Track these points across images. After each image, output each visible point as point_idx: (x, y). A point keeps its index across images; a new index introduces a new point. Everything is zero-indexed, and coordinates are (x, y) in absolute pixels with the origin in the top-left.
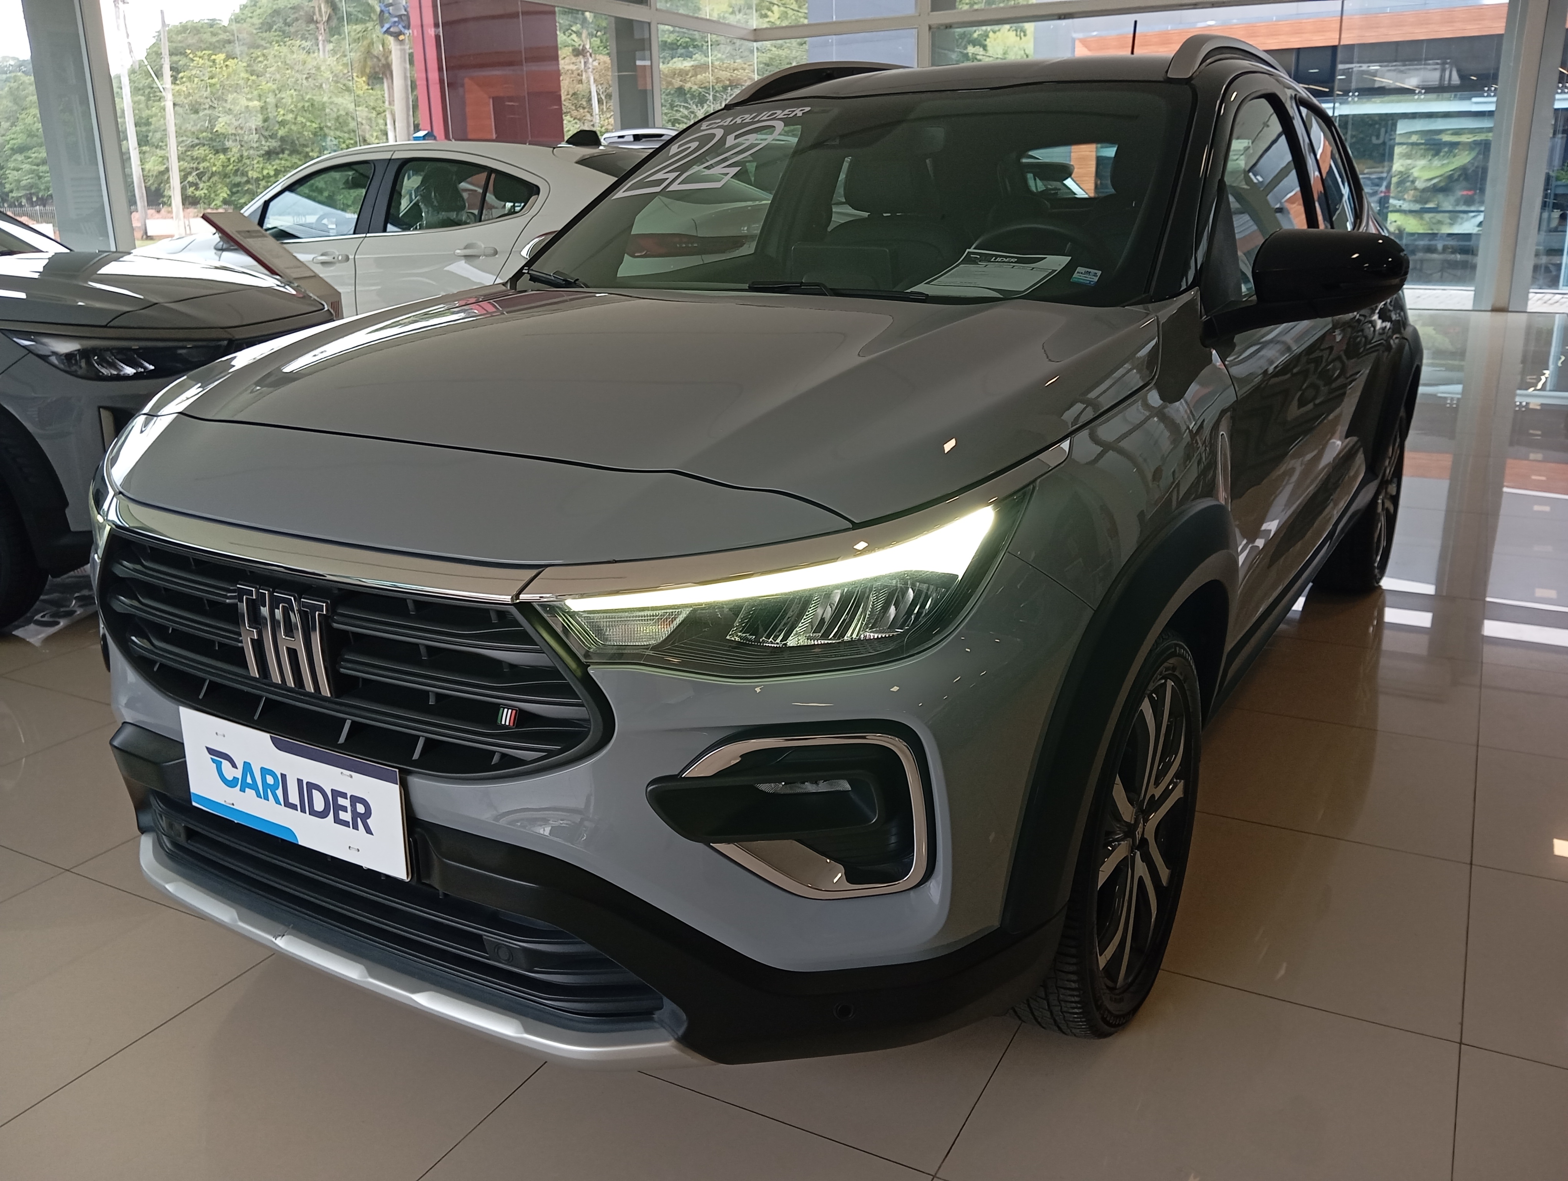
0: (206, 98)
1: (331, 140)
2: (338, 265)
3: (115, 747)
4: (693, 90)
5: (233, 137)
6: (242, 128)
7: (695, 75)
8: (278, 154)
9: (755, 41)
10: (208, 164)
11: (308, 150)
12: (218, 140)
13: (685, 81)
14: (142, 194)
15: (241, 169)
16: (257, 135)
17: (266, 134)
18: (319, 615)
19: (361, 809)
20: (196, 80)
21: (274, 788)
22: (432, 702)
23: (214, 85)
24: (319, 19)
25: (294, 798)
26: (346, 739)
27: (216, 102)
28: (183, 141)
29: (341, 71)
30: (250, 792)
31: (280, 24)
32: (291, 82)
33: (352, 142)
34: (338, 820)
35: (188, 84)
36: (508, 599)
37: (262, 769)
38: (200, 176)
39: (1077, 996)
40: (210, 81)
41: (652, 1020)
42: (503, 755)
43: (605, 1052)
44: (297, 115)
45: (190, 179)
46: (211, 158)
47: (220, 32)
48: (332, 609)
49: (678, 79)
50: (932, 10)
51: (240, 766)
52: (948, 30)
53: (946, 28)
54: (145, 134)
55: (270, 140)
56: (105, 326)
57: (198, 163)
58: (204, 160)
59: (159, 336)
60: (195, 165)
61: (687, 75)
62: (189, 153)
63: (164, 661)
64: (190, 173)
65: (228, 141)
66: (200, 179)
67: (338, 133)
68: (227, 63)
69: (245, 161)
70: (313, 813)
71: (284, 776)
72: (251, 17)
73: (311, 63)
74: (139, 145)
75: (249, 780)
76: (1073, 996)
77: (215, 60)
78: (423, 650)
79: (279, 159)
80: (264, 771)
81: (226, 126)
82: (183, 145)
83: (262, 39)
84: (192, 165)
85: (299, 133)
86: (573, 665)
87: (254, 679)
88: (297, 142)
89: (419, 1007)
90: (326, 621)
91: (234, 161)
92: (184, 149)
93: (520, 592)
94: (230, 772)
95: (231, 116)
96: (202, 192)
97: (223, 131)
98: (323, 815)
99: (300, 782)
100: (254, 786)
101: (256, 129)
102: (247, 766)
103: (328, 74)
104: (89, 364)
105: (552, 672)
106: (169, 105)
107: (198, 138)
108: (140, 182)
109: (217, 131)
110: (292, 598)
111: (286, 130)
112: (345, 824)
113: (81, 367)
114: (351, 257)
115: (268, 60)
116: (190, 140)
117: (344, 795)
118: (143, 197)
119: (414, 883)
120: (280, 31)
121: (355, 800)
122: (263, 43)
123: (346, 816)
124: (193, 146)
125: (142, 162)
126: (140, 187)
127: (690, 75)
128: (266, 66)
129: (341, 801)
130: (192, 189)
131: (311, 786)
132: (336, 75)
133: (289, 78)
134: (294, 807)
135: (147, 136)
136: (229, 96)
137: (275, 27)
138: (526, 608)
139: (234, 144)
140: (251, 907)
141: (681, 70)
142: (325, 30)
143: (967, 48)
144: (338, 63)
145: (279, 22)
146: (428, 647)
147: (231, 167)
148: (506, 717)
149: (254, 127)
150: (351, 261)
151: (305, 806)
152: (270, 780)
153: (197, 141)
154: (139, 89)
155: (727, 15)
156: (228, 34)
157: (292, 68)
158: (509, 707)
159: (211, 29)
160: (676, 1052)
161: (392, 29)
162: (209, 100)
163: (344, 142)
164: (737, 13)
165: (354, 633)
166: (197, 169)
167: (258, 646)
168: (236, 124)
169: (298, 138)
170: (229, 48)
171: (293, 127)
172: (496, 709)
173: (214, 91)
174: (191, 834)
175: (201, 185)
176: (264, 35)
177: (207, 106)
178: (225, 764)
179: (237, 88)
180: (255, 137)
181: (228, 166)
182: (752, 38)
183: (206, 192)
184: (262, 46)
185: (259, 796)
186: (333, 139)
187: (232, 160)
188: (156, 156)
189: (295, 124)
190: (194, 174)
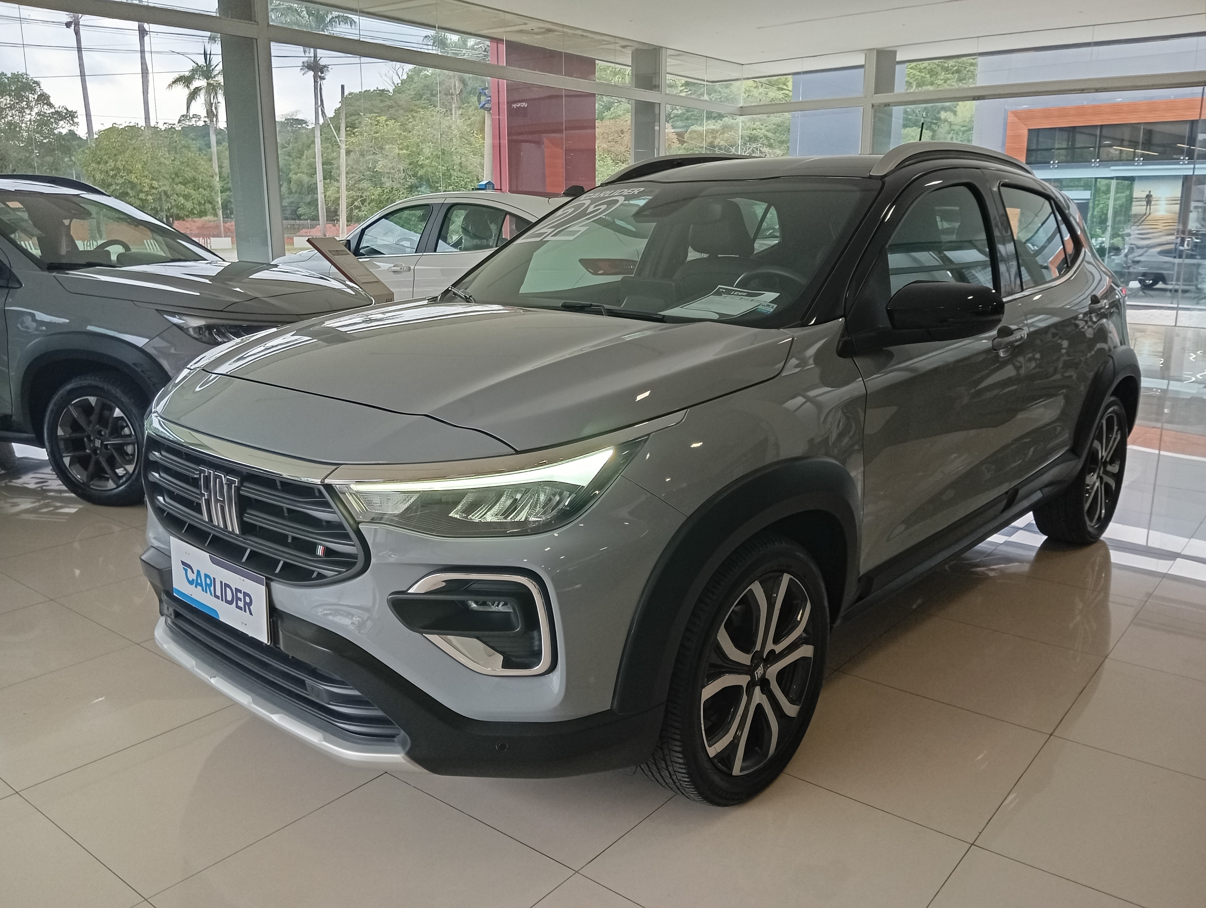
0: (371, 147)
1: (454, 179)
2: (404, 273)
3: (143, 560)
4: (720, 144)
5: (388, 175)
6: (394, 169)
7: (723, 133)
8: (417, 188)
9: (741, 115)
10: (369, 194)
11: (437, 185)
12: (377, 177)
13: (715, 138)
14: (324, 213)
15: (391, 197)
16: (404, 174)
17: (410, 173)
18: (235, 486)
19: (248, 600)
20: (365, 134)
21: (210, 586)
22: (290, 541)
23: (378, 138)
24: (454, 92)
25: (218, 593)
26: (246, 560)
27: (377, 150)
28: (353, 177)
29: (466, 130)
30: (199, 587)
31: (429, 95)
32: (429, 137)
33: (469, 180)
34: (238, 607)
35: (359, 137)
36: (318, 481)
37: (205, 574)
38: (363, 202)
39: (684, 769)
40: (375, 135)
41: (394, 741)
42: (319, 574)
43: (367, 756)
44: (432, 160)
45: (356, 203)
46: (371, 190)
47: (386, 99)
48: (241, 483)
49: (710, 137)
50: (875, 93)
51: (195, 572)
52: (886, 108)
53: (886, 106)
54: (329, 170)
55: (413, 178)
56: (222, 311)
57: (362, 193)
58: (366, 190)
59: (255, 319)
60: (360, 194)
61: (717, 133)
62: (357, 185)
63: (171, 511)
64: (356, 200)
65: (384, 177)
66: (363, 204)
67: (460, 174)
68: (388, 123)
69: (394, 192)
70: (227, 602)
71: (214, 579)
72: (408, 89)
73: (445, 123)
74: (325, 179)
75: (199, 581)
76: (682, 768)
77: (379, 120)
78: (285, 510)
79: (417, 191)
80: (206, 576)
81: (383, 168)
82: (353, 179)
83: (416, 105)
84: (358, 194)
85: (433, 173)
86: (352, 522)
87: (206, 522)
88: (431, 180)
89: (273, 722)
90: (238, 489)
91: (387, 192)
92: (354, 182)
93: (326, 478)
94: (192, 576)
95: (387, 160)
96: (363, 213)
97: (381, 171)
98: (230, 603)
99: (221, 582)
100: (201, 585)
101: (403, 170)
102: (198, 572)
103: (455, 132)
104: (211, 333)
105: (340, 526)
106: (343, 152)
107: (363, 175)
108: (323, 204)
109: (376, 171)
110: (223, 476)
111: (424, 171)
112: (240, 608)
113: (205, 336)
114: (412, 267)
115: (415, 121)
116: (358, 176)
117: (240, 591)
118: (324, 215)
119: (272, 646)
120: (427, 100)
121: (246, 594)
122: (415, 108)
123: (241, 604)
124: (360, 181)
125: (326, 190)
126: (322, 208)
127: (719, 133)
128: (414, 126)
129: (240, 595)
130: (357, 211)
131: (227, 585)
132: (462, 133)
133: (429, 134)
134: (217, 597)
135: (331, 172)
136: (387, 146)
137: (424, 97)
138: (329, 488)
139: (388, 180)
140: (204, 660)
141: (713, 130)
142: (457, 100)
143: (940, 113)
144: (464, 124)
145: (427, 93)
146: (288, 509)
147: (385, 196)
148: (320, 551)
149: (402, 168)
150: (412, 271)
151: (223, 597)
152: (208, 581)
153: (363, 177)
154: (328, 139)
155: (752, 89)
156: (391, 101)
157: (432, 127)
158: (321, 544)
159: (381, 98)
160: (403, 761)
161: (486, 106)
162: (373, 149)
163: (463, 181)
164: (760, 87)
165: (255, 499)
166: (361, 197)
167: (208, 502)
168: (391, 166)
169: (432, 177)
170: (392, 111)
171: (430, 169)
172: (314, 546)
173: (377, 142)
174: (177, 615)
175: (363, 209)
176: (417, 102)
177: (372, 153)
178: (189, 570)
179: (392, 141)
180: (403, 175)
181: (383, 195)
182: (739, 114)
183: (366, 213)
184: (414, 110)
185: (203, 590)
186: (456, 178)
187: (386, 191)
188: (335, 186)
189: (430, 166)
190: (359, 200)
